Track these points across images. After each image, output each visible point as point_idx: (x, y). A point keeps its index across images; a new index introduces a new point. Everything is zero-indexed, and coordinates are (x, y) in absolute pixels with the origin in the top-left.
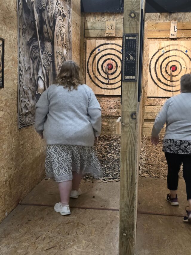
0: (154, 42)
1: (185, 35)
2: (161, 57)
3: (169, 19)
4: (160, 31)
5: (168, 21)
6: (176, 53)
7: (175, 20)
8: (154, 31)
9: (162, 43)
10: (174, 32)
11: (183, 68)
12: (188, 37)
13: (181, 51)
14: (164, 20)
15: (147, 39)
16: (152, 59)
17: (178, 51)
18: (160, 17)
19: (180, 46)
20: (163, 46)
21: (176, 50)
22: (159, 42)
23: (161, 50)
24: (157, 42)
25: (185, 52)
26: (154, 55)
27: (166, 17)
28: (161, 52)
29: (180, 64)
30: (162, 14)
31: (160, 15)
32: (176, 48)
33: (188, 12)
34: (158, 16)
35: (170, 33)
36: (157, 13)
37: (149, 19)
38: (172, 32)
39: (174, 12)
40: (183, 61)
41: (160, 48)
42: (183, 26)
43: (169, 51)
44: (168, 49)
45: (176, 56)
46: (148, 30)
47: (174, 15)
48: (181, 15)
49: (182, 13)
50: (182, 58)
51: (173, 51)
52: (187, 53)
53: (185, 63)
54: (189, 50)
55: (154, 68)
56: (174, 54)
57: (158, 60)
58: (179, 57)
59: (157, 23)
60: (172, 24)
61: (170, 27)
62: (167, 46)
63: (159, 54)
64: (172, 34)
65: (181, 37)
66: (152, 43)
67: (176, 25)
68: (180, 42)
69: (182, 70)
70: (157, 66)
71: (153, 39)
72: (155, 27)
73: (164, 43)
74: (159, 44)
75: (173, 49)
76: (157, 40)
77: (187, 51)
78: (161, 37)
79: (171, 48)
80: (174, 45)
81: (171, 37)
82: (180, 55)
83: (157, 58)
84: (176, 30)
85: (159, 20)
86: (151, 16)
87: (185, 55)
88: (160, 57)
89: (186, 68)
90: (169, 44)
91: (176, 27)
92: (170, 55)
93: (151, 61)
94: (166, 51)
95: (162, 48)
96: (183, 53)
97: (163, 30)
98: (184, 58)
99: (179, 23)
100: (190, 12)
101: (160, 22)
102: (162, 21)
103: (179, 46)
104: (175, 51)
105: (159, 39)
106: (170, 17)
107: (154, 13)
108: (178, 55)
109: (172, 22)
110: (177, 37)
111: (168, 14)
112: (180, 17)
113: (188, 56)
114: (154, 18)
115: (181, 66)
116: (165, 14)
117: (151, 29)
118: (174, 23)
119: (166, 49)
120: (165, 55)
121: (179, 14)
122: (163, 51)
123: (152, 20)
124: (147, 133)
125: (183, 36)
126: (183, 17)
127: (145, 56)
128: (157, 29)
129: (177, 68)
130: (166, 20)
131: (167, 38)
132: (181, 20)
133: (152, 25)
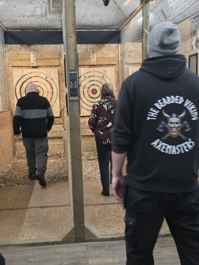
0: (17, 70)
1: (44, 63)
2: (25, 83)
3: (29, 50)
4: (21, 60)
5: (28, 52)
6: (38, 79)
7: (34, 51)
8: (16, 60)
9: (24, 71)
10: (34, 61)
11: (45, 92)
12: (47, 65)
13: (42, 77)
14: (24, 51)
15: (11, 67)
16: (17, 84)
17: (38, 78)
18: (20, 48)
19: (41, 73)
20: (25, 73)
21: (37, 76)
22: (22, 70)
23: (24, 76)
24: (20, 70)
25: (45, 79)
26: (18, 82)
27: (26, 48)
28: (24, 79)
29: (42, 89)
30: (22, 46)
31: (20, 47)
32: (37, 74)
33: (44, 44)
34: (19, 47)
35: (30, 62)
36: (18, 45)
37: (11, 50)
38: (32, 61)
39: (33, 44)
40: (44, 86)
41: (23, 75)
42: (42, 56)
43: (31, 78)
44: (30, 76)
45: (37, 82)
46: (11, 60)
47: (33, 47)
48: (39, 47)
49: (40, 45)
50: (43, 84)
51: (34, 78)
52: (47, 79)
53: (46, 87)
54: (49, 76)
55: (19, 92)
56: (36, 80)
57: (22, 85)
58: (41, 82)
59: (18, 54)
60: (31, 54)
61: (30, 57)
62: (29, 73)
63: (22, 81)
64: (32, 63)
65: (41, 65)
66: (15, 71)
67: (35, 55)
68: (40, 69)
69: (44, 93)
70: (22, 91)
71: (16, 68)
72: (17, 57)
73: (27, 71)
74: (22, 71)
75: (34, 76)
76: (21, 68)
77: (46, 78)
78: (24, 66)
79: (33, 75)
80: (35, 72)
81: (31, 66)
82: (41, 81)
83: (21, 84)
84: (35, 59)
85: (21, 51)
86: (13, 47)
87: (46, 81)
88: (23, 83)
89: (48, 92)
90: (30, 72)
91: (35, 57)
92: (33, 81)
93: (16, 86)
94: (28, 77)
95: (25, 75)
96: (44, 80)
97: (24, 60)
98: (45, 83)
99: (37, 53)
100: (46, 44)
101: (21, 52)
102: (23, 52)
103: (39, 73)
104: (36, 78)
105: (22, 67)
106: (29, 49)
107: (15, 45)
108: (39, 81)
109: (31, 52)
110: (38, 65)
111: (28, 45)
112: (38, 48)
113: (48, 82)
114: (15, 49)
115: (43, 91)
116: (25, 46)
117: (14, 58)
118: (33, 53)
119: (28, 76)
120: (28, 81)
121: (37, 46)
122: (26, 78)
123: (14, 50)
124: (19, 151)
125: (42, 65)
126: (41, 48)
127: (11, 82)
128: (19, 58)
129: (40, 93)
130: (26, 51)
131: (28, 66)
132: (40, 51)
133: (15, 56)
